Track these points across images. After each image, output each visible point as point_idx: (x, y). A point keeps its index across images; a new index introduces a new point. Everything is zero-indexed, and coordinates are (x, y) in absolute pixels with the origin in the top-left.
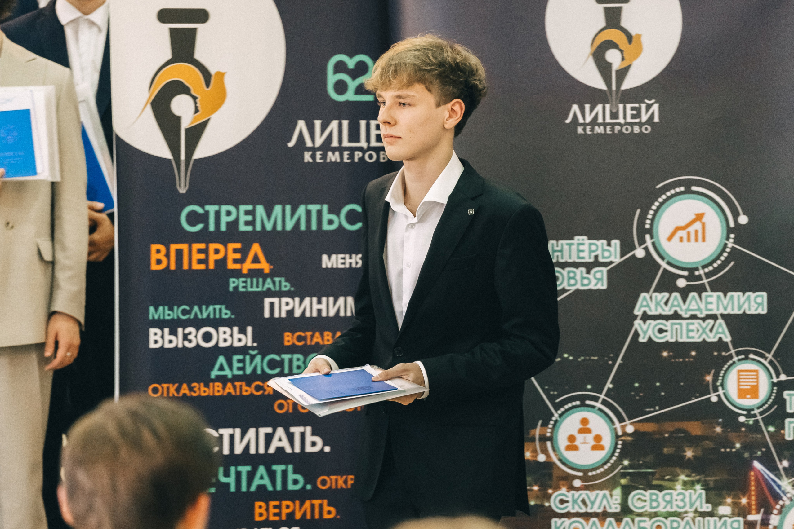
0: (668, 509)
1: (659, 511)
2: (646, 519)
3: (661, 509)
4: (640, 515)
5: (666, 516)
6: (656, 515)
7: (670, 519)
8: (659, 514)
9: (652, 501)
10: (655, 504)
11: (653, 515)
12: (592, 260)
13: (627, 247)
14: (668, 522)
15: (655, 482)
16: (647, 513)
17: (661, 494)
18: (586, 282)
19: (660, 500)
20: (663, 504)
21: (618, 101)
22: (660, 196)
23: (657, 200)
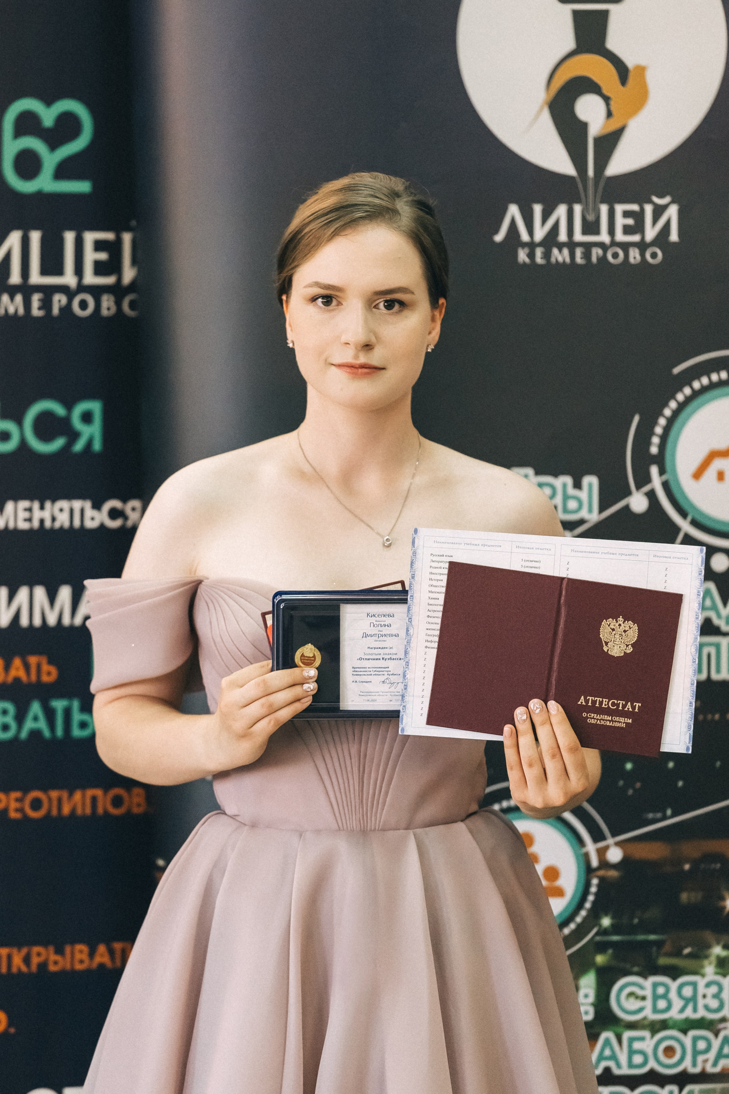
0: (689, 1013)
1: (671, 1018)
2: (646, 1034)
3: (674, 1014)
4: (632, 1026)
5: (684, 1027)
6: (664, 1025)
7: (692, 1033)
8: (671, 1023)
9: (656, 998)
10: (662, 1004)
11: (657, 1026)
13: (612, 492)
14: (687, 1040)
15: (663, 961)
16: (646, 1022)
17: (674, 985)
19: (673, 995)
20: (677, 1004)
21: (598, 199)
22: (680, 389)
23: (673, 397)
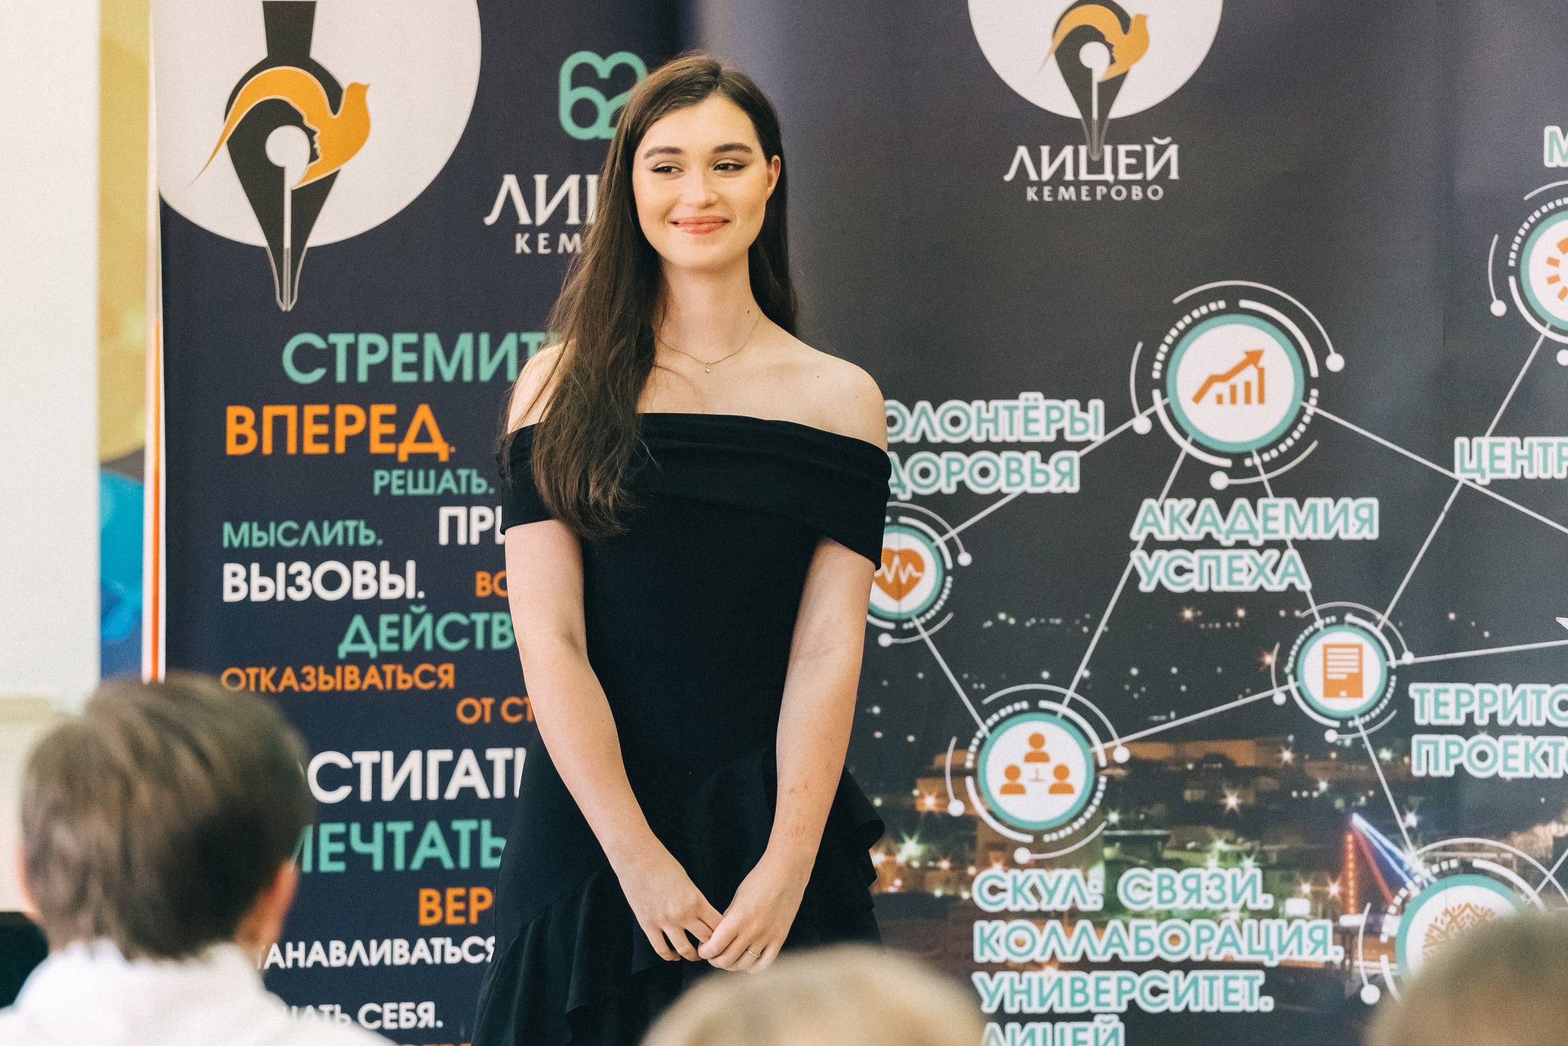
0: (1193, 904)
1: (1176, 909)
2: (1152, 922)
3: (1179, 905)
4: (1139, 915)
5: (1187, 916)
6: (1169, 915)
7: (1196, 922)
8: (1175, 913)
9: (1161, 889)
10: (1167, 895)
11: (1163, 916)
12: (1052, 438)
13: (1116, 415)
14: (1192, 929)
15: (1168, 854)
16: (1152, 912)
17: (1178, 877)
18: (1040, 478)
19: (1178, 887)
20: (1182, 895)
21: (1102, 140)
22: (1180, 318)
23: (1173, 325)
